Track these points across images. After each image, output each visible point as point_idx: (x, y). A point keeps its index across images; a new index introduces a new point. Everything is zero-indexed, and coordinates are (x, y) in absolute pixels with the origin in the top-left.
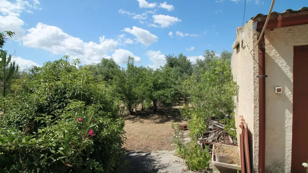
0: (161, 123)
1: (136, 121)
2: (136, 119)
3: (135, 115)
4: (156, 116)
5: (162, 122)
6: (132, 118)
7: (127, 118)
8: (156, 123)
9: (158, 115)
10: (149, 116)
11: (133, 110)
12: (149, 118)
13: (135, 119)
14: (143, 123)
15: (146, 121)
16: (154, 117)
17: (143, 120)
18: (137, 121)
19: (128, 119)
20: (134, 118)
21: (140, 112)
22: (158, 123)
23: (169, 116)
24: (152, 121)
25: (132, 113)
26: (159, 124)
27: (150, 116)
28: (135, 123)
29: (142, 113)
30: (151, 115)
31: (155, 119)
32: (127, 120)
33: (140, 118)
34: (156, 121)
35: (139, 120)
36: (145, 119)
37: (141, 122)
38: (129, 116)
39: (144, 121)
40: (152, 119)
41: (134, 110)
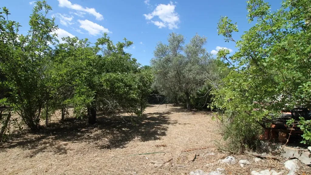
0: (116, 147)
1: (41, 150)
2: (45, 143)
3: (43, 133)
4: (96, 131)
5: (116, 143)
6: (31, 142)
7: (16, 141)
8: (103, 147)
9: (100, 129)
10: (79, 131)
11: (38, 121)
12: (79, 136)
13: (41, 144)
14: (66, 153)
15: (73, 146)
16: (91, 133)
17: (66, 145)
18: (45, 148)
19: (20, 144)
20: (39, 139)
21: (56, 126)
22: (108, 147)
23: (123, 129)
24: (91, 144)
25: (34, 128)
26: (113, 150)
27: (82, 132)
28: (39, 155)
29: (62, 127)
30: (84, 129)
31: (97, 138)
32: (14, 147)
33: (56, 139)
34: (100, 143)
35: (51, 145)
36: (69, 140)
37: (60, 150)
38: (26, 137)
39: (67, 147)
40: (90, 138)
41: (42, 123)
